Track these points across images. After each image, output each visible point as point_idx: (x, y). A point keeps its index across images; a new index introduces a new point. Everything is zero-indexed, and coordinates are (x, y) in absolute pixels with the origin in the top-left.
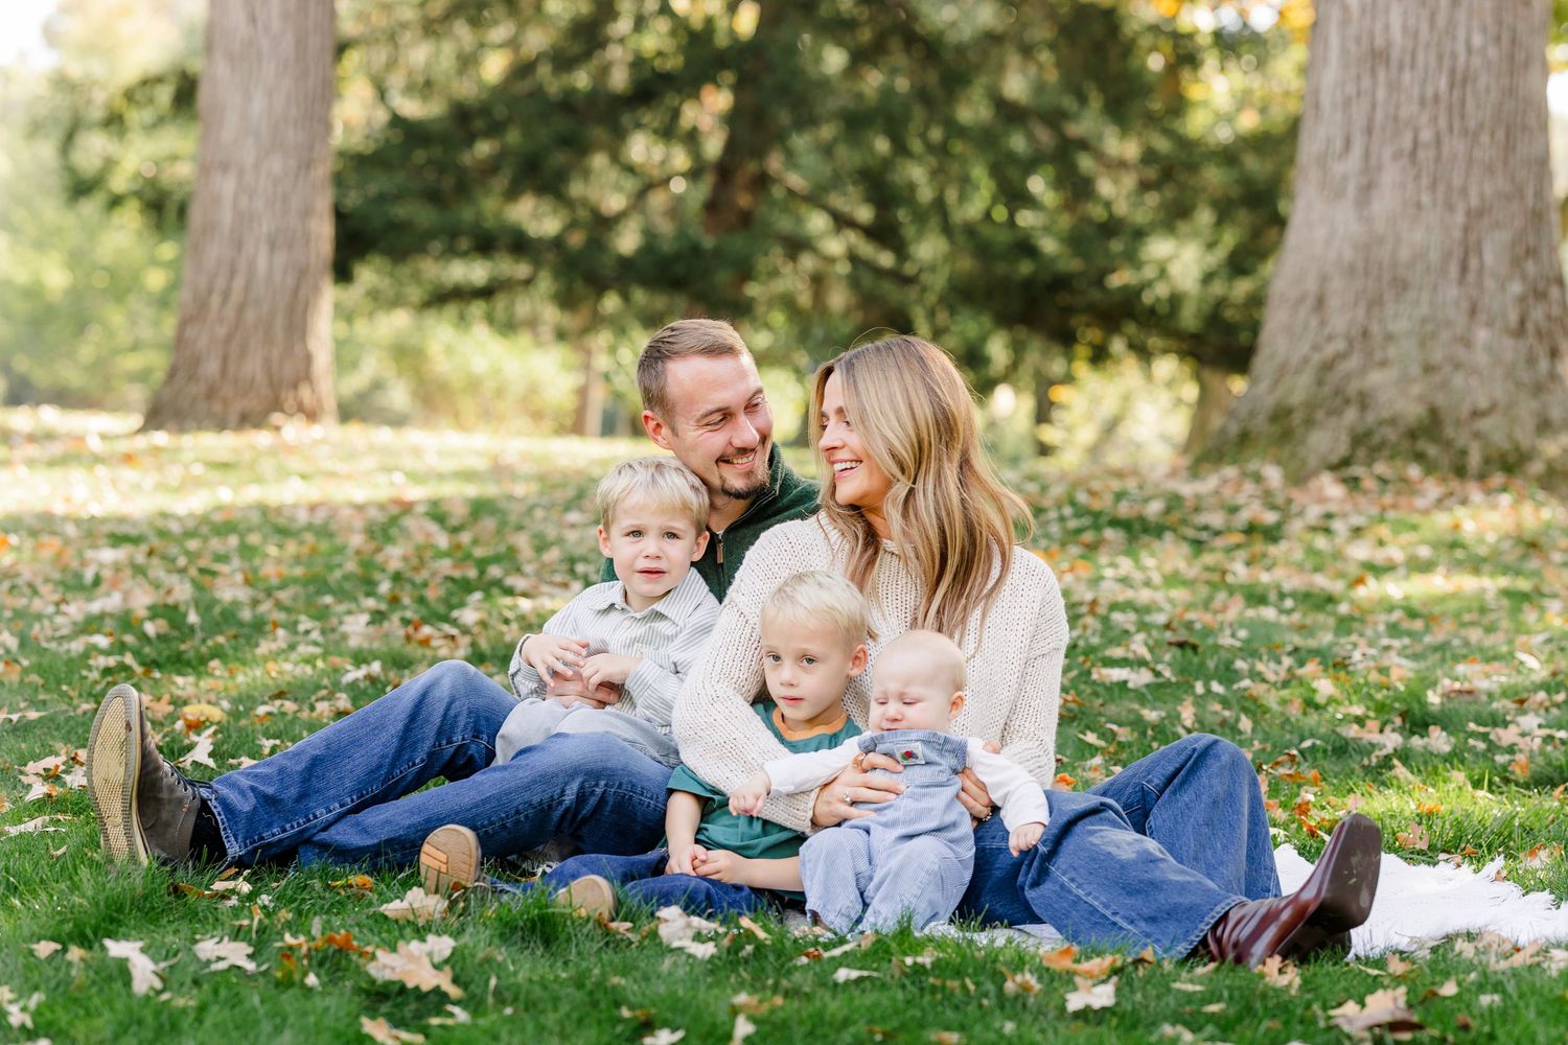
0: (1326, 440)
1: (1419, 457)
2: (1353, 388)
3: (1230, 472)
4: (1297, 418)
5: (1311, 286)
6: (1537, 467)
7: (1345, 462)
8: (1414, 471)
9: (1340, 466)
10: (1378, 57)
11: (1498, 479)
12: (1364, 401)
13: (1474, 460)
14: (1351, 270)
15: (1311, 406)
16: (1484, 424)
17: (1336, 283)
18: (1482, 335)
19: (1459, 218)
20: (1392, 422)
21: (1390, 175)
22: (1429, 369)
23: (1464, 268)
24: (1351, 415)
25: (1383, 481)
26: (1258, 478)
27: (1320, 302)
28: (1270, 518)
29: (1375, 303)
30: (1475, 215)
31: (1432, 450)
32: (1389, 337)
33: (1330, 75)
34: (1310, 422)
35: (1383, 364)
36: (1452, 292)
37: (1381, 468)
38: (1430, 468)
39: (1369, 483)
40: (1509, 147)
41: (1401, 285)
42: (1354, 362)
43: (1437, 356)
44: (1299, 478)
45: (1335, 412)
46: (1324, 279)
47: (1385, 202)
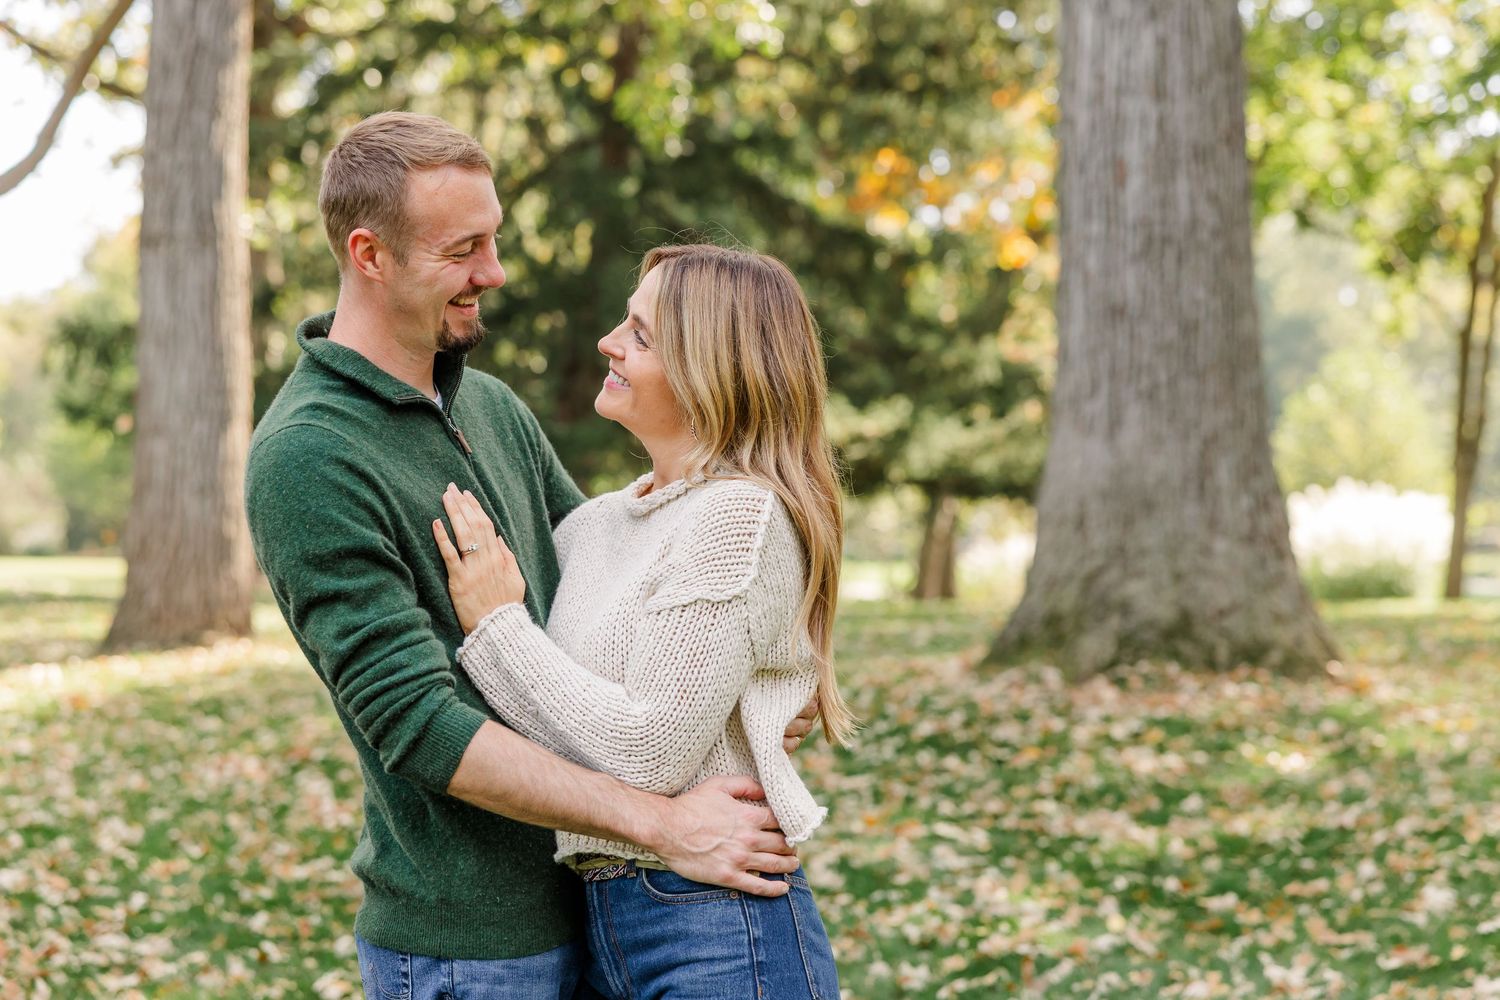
0: (1095, 645)
1: (1175, 655)
2: (1115, 596)
3: (1013, 674)
4: (1068, 626)
5: (1071, 509)
6: (1275, 657)
7: (1113, 663)
8: (1173, 669)
9: (1108, 668)
10: (1116, 312)
11: (1243, 670)
12: (1125, 608)
13: (1223, 653)
14: (1105, 496)
15: (1080, 613)
16: (1229, 623)
17: (1094, 507)
18: (1221, 545)
19: (1194, 446)
20: (1151, 624)
21: (1134, 413)
22: (1178, 577)
23: (1202, 487)
24: (1114, 622)
25: (1147, 679)
26: (1038, 680)
27: (1081, 524)
28: (1058, 725)
29: (1128, 522)
30: (1210, 442)
31: (1186, 648)
32: (1143, 552)
33: (1077, 328)
34: (1080, 629)
35: (1139, 574)
36: (1192, 510)
37: (1145, 666)
38: (1187, 664)
39: (1135, 682)
40: (1232, 382)
41: (1149, 506)
42: (1113, 575)
43: (1183, 564)
44: (1076, 679)
45: (1101, 620)
46: (1082, 504)
47: (1131, 435)
